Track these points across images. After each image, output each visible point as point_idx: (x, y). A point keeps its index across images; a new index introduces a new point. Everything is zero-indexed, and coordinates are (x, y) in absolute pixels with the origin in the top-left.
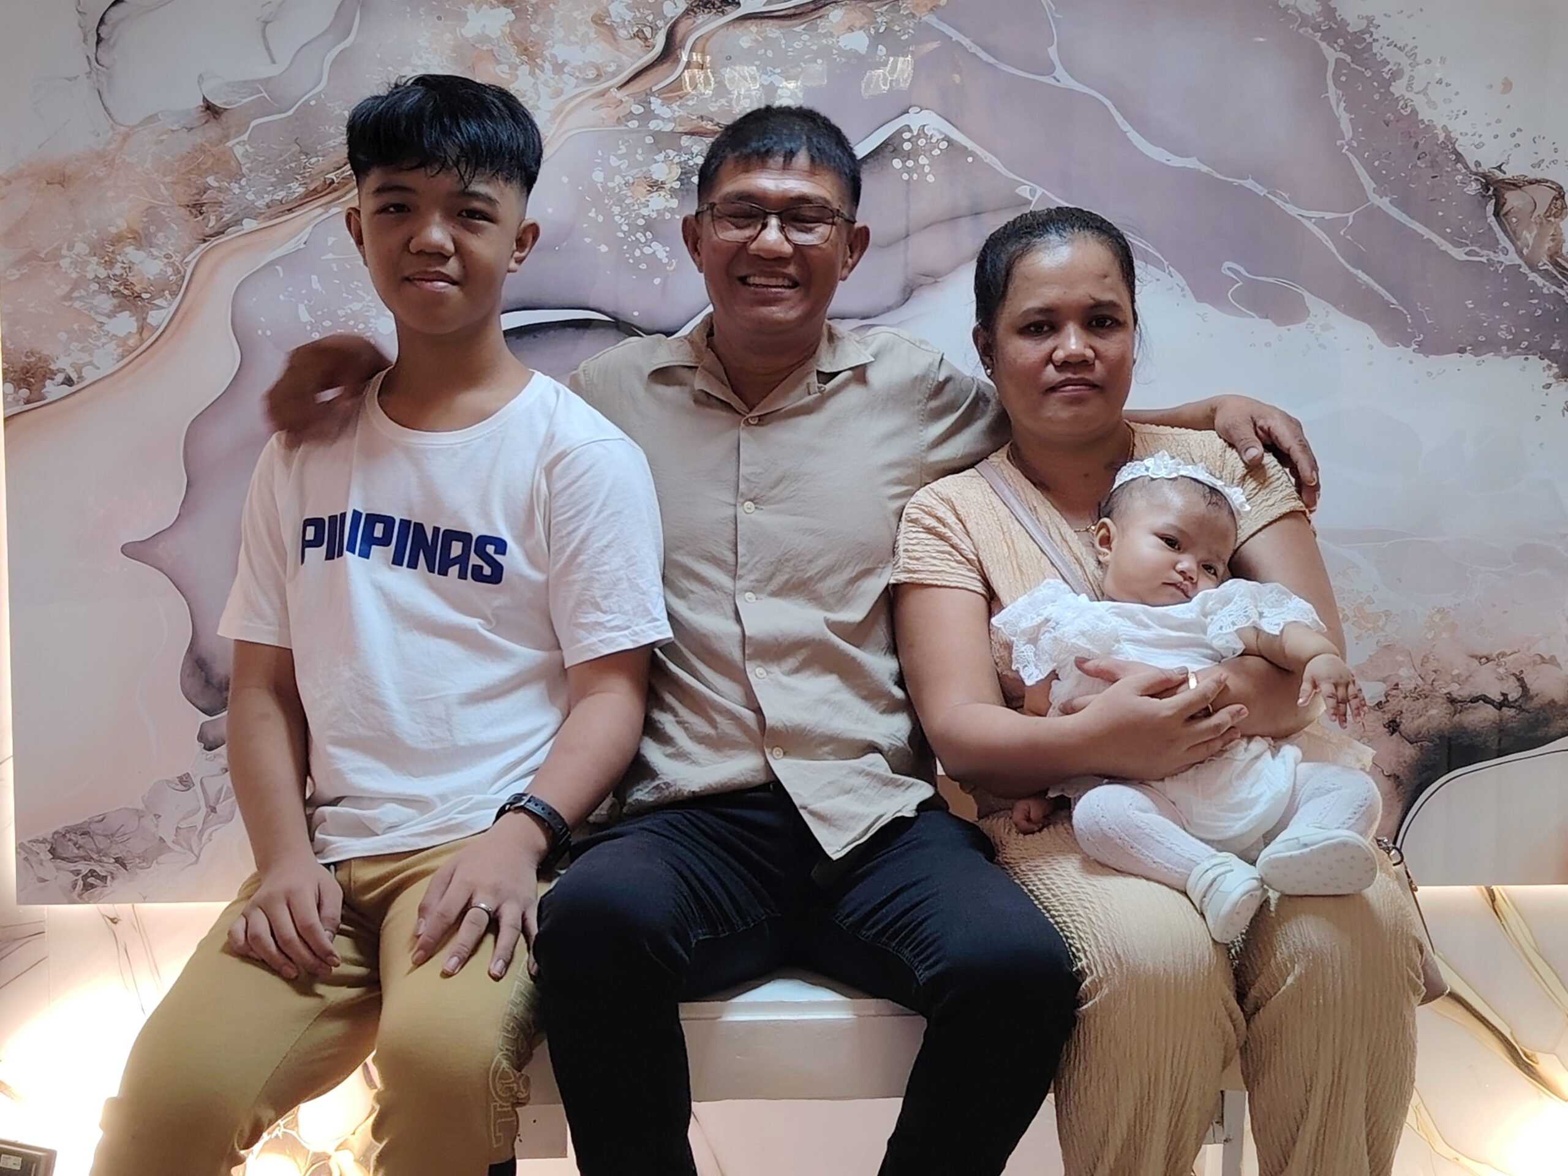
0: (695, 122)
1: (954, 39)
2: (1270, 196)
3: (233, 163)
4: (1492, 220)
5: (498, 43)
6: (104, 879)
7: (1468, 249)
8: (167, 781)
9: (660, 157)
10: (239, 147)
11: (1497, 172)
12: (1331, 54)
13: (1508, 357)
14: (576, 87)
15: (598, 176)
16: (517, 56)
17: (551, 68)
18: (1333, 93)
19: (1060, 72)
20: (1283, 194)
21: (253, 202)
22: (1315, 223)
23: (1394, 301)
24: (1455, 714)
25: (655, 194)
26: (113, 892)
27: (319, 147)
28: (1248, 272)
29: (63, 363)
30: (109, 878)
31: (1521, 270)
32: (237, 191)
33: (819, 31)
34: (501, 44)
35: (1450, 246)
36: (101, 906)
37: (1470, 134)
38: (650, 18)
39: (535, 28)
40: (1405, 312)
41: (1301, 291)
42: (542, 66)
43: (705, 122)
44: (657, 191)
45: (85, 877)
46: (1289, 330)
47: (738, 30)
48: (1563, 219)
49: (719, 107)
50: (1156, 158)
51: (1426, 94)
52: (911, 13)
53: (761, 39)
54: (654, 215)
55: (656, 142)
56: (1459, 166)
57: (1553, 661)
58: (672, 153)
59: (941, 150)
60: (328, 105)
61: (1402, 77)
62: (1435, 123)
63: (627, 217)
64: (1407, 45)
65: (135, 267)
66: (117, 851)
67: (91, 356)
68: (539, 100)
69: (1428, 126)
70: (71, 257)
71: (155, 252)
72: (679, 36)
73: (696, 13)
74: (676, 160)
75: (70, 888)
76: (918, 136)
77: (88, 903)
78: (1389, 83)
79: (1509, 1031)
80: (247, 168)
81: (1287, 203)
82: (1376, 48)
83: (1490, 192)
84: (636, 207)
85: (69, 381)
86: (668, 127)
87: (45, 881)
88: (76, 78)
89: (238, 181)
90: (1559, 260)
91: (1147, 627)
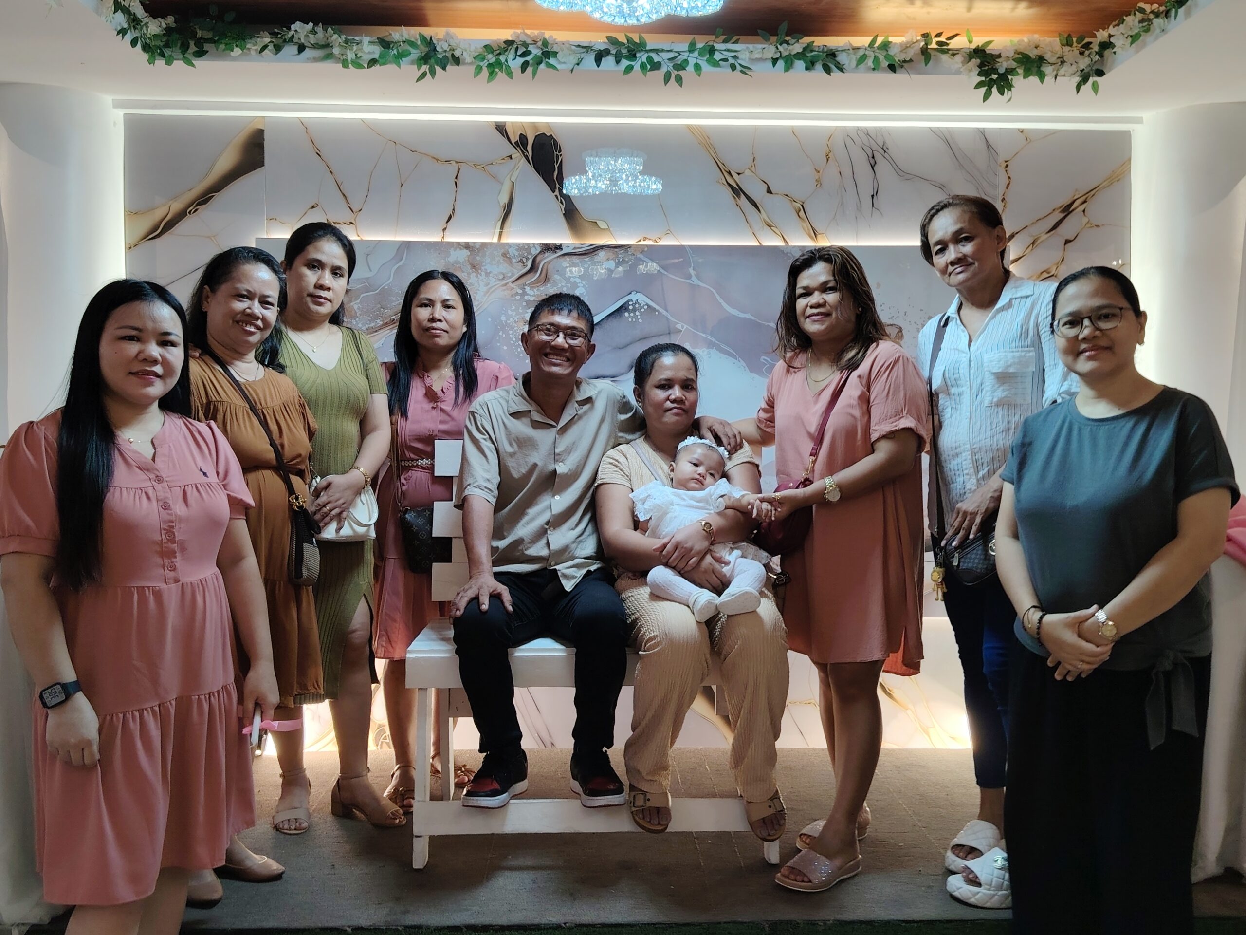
3: (353, 312)
14: (495, 282)
15: (503, 318)
16: (471, 269)
17: (484, 274)
19: (694, 278)
33: (595, 260)
34: (464, 264)
38: (526, 254)
39: (478, 258)
42: (481, 273)
47: (562, 260)
50: (734, 313)
52: (633, 253)
53: (572, 263)
59: (645, 309)
60: (393, 288)
68: (479, 287)
72: (537, 262)
73: (544, 252)
76: (636, 303)
80: (359, 314)
89: (355, 319)
91: (684, 500)
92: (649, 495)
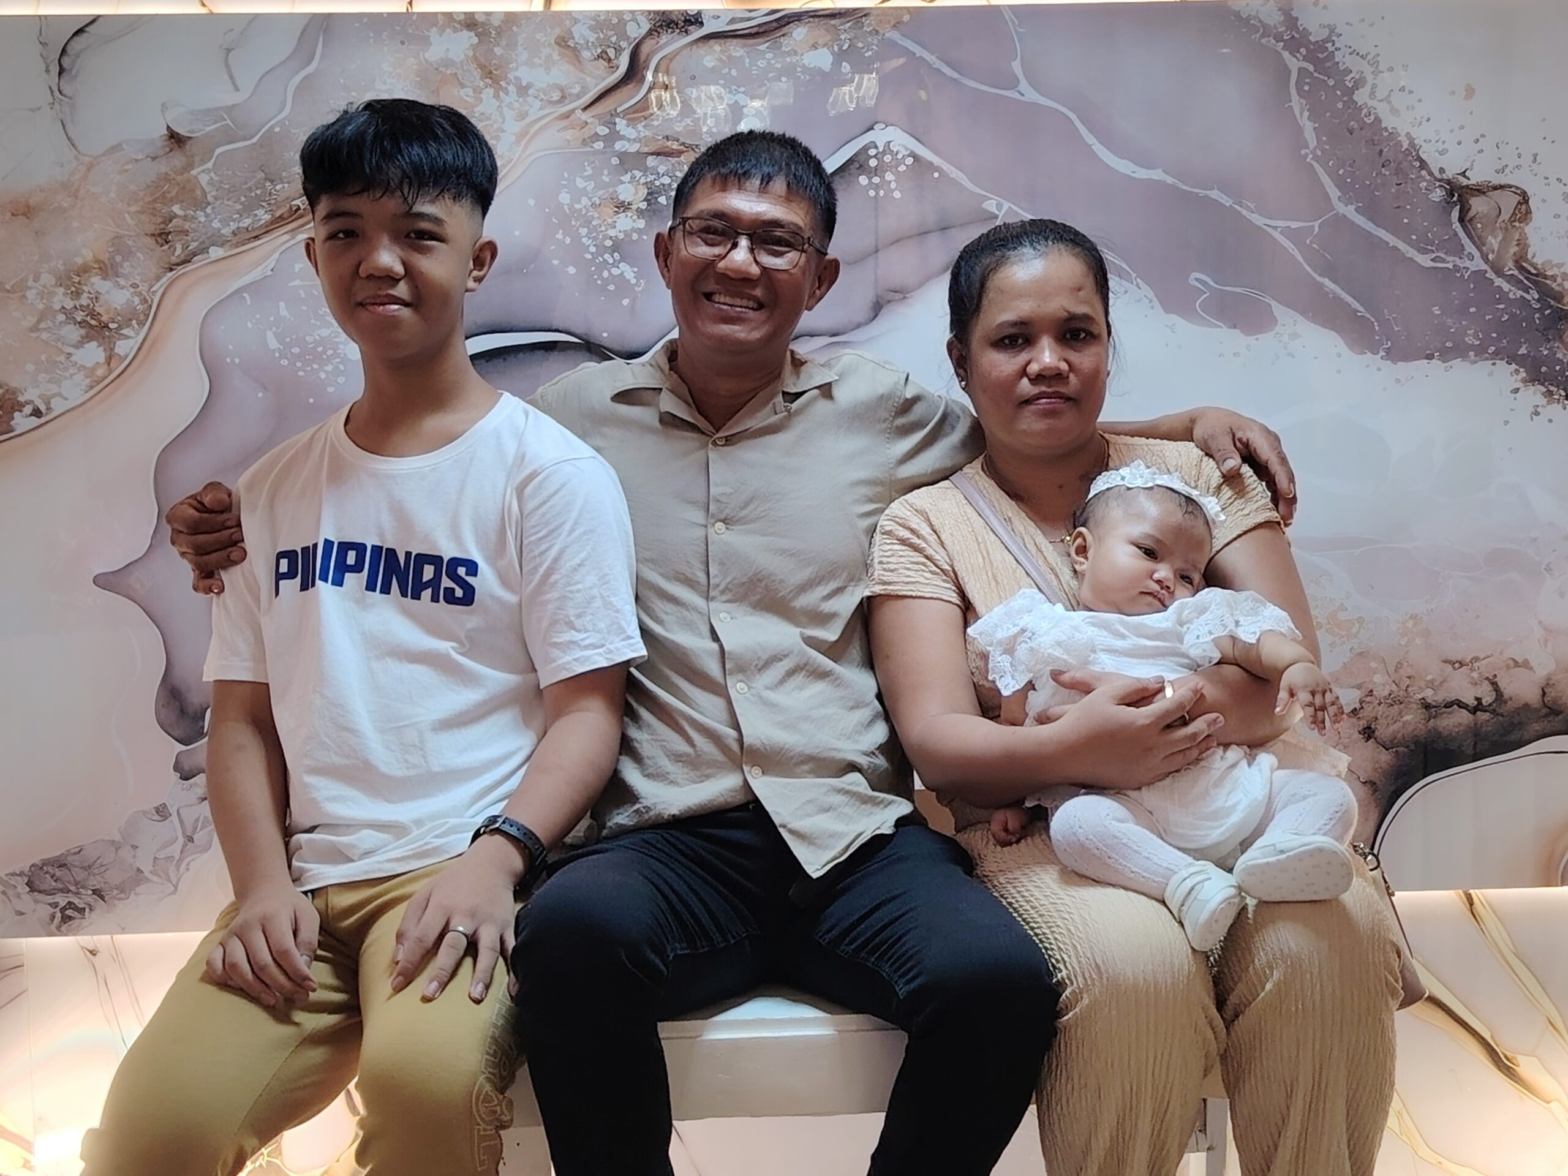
0: (660, 142)
1: (917, 55)
2: (1236, 206)
3: (198, 192)
4: (1457, 226)
5: (462, 66)
6: (81, 911)
7: (1434, 255)
8: (145, 812)
9: (627, 178)
10: (204, 176)
11: (1461, 178)
12: (1294, 64)
13: (1475, 362)
14: (541, 109)
15: (565, 198)
16: (482, 79)
17: (515, 90)
18: (1296, 102)
19: (1024, 86)
20: (1249, 204)
21: (219, 230)
22: (1281, 233)
23: (1362, 309)
24: (1429, 720)
25: (622, 215)
26: (90, 924)
27: (284, 174)
28: (1216, 283)
29: (31, 394)
30: (87, 910)
31: (1487, 275)
32: (203, 219)
33: (783, 48)
34: (465, 68)
35: (1415, 252)
36: (79, 938)
37: (1433, 141)
38: (614, 39)
39: (498, 51)
40: (1373, 319)
41: (1268, 300)
42: (506, 88)
43: (670, 142)
44: (624, 211)
45: (63, 910)
46: (1257, 339)
47: (702, 50)
48: (1527, 224)
49: (684, 127)
50: (1122, 170)
51: (1389, 102)
52: (874, 29)
53: (724, 58)
54: (621, 236)
55: (622, 163)
56: (1424, 173)
57: (1526, 665)
58: (638, 174)
59: (907, 166)
60: (293, 131)
61: (1362, 87)
62: (1399, 130)
63: (595, 239)
64: (1369, 53)
65: (102, 298)
66: (95, 882)
67: (60, 387)
68: (503, 123)
69: (1390, 133)
70: (37, 288)
71: (122, 282)
72: (643, 56)
73: (659, 33)
74: (643, 180)
75: (48, 920)
76: (884, 152)
77: (66, 935)
78: (1350, 92)
79: (1489, 1034)
80: (213, 196)
81: (1253, 213)
82: (1338, 56)
83: (1455, 199)
84: (603, 228)
85: (37, 413)
86: (634, 148)
87: (23, 914)
88: (39, 109)
89: (203, 210)
90: (1524, 264)
91: (1123, 637)
92: (1023, 631)
